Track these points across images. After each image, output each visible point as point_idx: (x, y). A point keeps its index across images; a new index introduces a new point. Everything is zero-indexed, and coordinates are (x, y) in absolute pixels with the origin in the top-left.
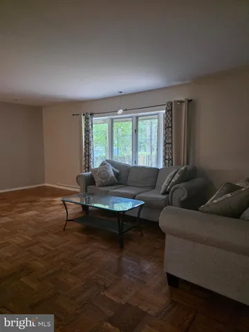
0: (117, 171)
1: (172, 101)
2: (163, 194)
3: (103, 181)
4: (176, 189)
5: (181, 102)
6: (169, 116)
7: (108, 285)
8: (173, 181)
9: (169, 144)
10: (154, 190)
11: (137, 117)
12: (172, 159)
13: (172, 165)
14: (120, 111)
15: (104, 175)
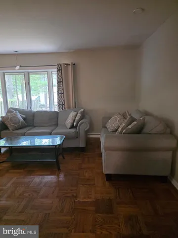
0: (24, 116)
1: (61, 63)
2: (70, 128)
3: (16, 125)
4: (82, 123)
5: (67, 65)
6: (60, 74)
7: (75, 195)
8: (76, 119)
9: (61, 94)
10: (58, 127)
11: (28, 73)
12: (64, 105)
13: (65, 108)
14: (18, 67)
15: (15, 120)
